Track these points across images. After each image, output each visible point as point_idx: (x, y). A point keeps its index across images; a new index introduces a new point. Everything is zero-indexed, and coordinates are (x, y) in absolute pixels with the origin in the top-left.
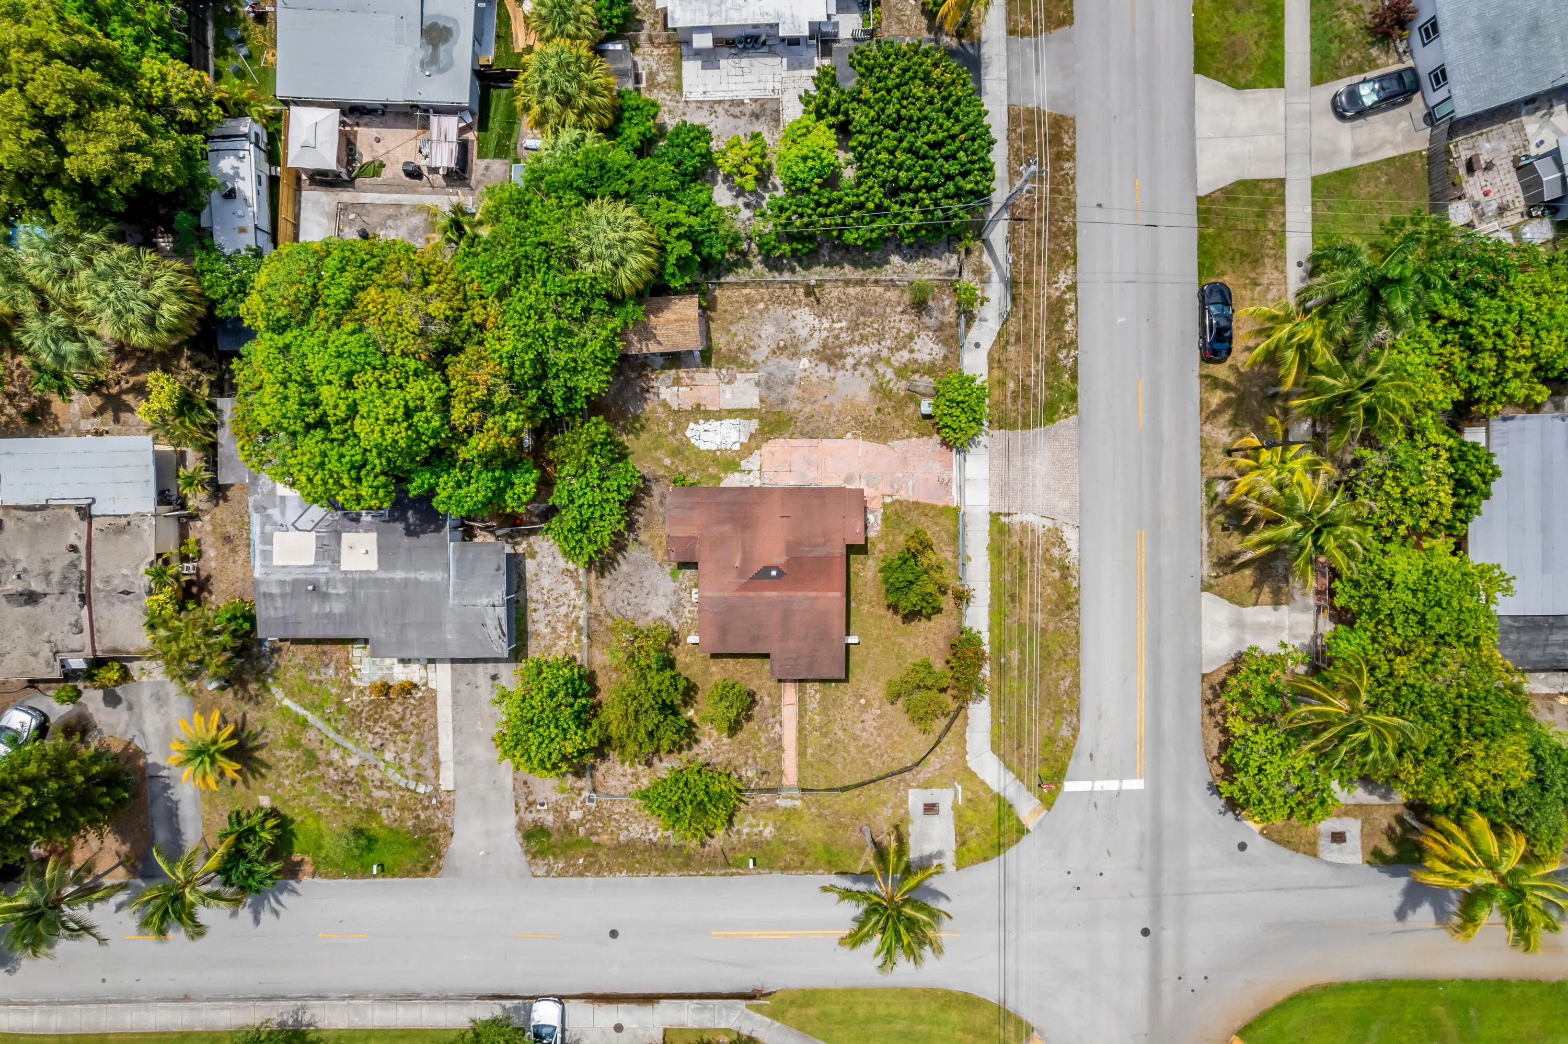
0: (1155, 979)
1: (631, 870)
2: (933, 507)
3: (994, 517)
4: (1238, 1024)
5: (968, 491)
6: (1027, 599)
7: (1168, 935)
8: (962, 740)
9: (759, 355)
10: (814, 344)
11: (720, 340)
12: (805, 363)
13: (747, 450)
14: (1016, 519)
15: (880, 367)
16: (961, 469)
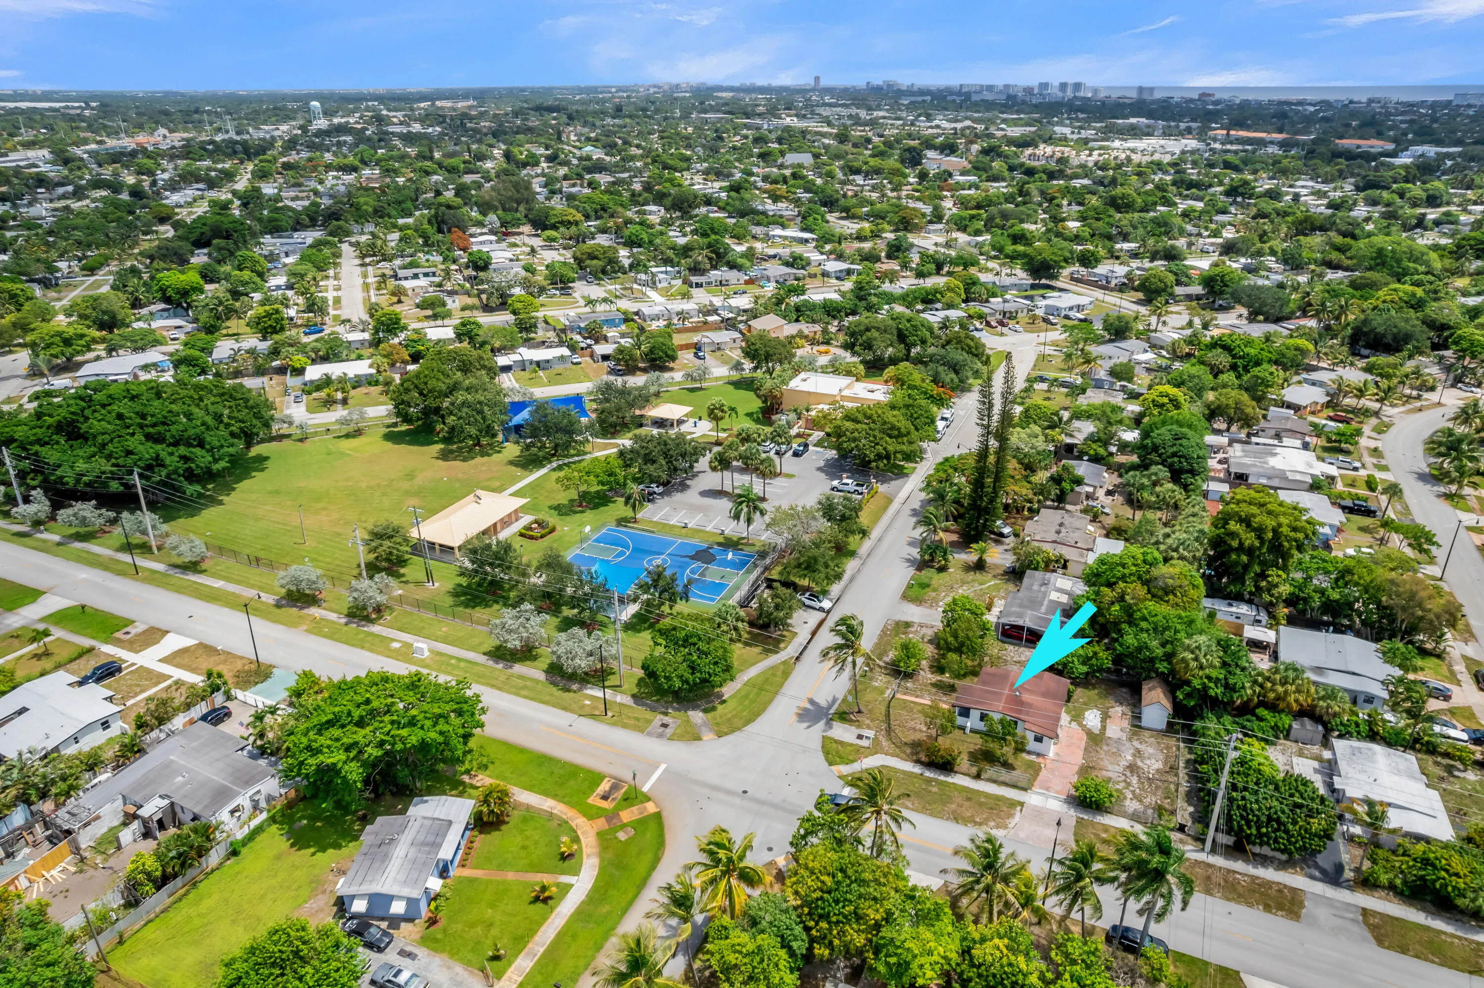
0: (715, 788)
1: (876, 644)
2: (1035, 779)
3: (1022, 804)
4: (664, 814)
5: (1040, 798)
6: (967, 804)
7: (737, 801)
8: (892, 755)
9: (1136, 744)
10: (1140, 764)
11: (1147, 734)
12: (1129, 758)
13: (1083, 727)
14: (1018, 814)
15: (1122, 785)
16: (1056, 798)
